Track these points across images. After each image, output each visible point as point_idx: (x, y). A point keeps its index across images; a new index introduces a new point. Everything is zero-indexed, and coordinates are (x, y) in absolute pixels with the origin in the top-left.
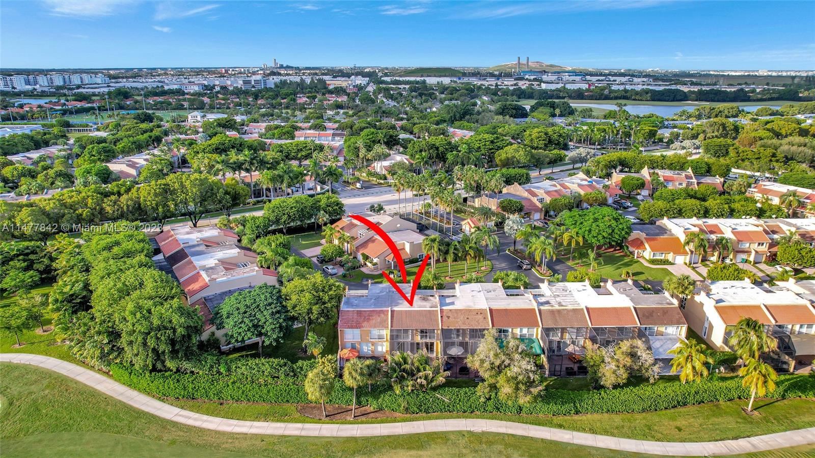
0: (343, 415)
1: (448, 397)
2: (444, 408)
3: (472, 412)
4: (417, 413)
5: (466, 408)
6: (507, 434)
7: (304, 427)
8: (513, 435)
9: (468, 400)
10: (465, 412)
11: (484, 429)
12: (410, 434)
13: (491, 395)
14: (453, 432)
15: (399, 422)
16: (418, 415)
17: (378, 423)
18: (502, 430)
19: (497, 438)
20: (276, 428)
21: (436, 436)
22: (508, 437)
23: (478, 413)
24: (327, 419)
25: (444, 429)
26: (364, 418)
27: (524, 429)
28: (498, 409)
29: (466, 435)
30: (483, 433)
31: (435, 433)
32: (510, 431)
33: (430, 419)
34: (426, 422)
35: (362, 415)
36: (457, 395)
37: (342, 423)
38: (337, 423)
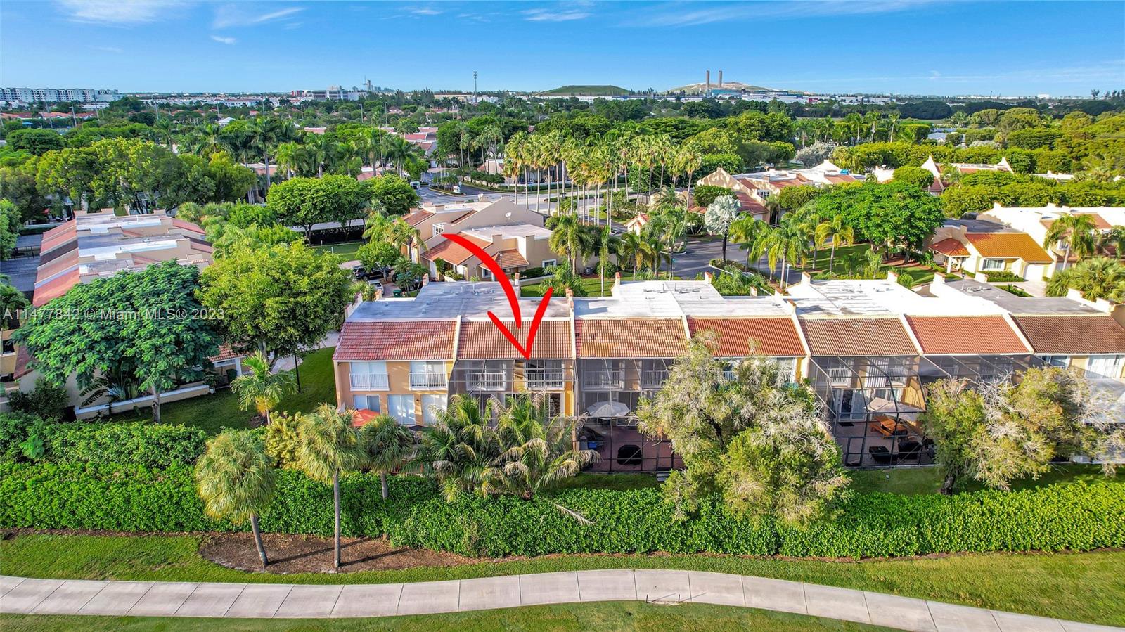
0: (311, 562)
1: (586, 512)
2: (577, 541)
3: (650, 552)
4: (506, 555)
5: (633, 541)
6: (748, 610)
7: (198, 592)
8: (766, 613)
9: (641, 519)
10: (632, 551)
11: (685, 597)
12: (479, 612)
13: (700, 507)
14: (597, 605)
15: (454, 578)
16: (509, 560)
17: (398, 581)
18: (734, 599)
19: (721, 620)
20: (119, 596)
21: (550, 617)
22: (754, 618)
23: (666, 554)
24: (266, 572)
25: (575, 598)
26: (363, 569)
27: (794, 595)
28: (719, 543)
29: (635, 615)
30: (684, 607)
31: (549, 608)
32: (756, 602)
33: (538, 569)
34: (527, 578)
35: (363, 560)
36: (611, 507)
37: (302, 582)
38: (288, 582)
